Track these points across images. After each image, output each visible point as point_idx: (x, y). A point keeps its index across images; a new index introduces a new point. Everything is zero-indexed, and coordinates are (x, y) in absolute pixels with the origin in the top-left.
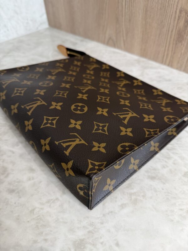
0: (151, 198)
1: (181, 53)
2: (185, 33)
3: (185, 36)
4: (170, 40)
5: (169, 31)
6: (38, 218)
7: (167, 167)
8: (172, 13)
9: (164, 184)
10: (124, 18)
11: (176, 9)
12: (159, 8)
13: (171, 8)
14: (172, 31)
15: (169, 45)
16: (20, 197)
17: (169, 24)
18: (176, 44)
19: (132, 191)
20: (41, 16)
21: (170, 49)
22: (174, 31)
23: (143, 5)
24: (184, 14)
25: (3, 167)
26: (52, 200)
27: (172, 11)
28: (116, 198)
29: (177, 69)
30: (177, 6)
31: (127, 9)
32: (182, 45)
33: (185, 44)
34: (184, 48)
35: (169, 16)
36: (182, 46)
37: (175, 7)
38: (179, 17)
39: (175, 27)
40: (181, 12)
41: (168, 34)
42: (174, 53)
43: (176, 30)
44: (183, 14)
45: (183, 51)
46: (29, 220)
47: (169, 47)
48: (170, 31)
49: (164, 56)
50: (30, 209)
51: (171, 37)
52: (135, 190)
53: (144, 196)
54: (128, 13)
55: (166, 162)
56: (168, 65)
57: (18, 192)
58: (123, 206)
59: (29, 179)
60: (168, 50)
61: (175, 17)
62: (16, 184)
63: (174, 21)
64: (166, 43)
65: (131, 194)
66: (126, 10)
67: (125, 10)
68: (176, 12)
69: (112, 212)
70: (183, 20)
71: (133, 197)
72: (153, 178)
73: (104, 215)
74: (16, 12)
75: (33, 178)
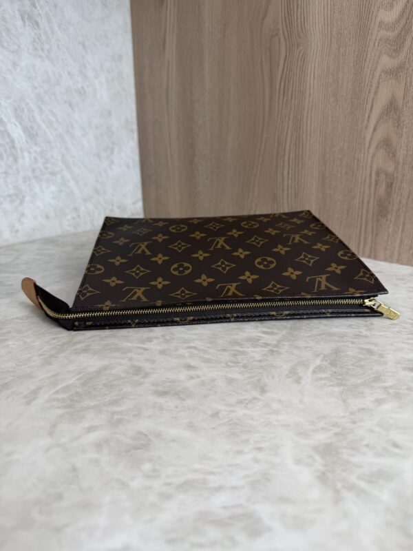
1: (389, 234)
2: (390, 203)
3: (390, 207)
4: (367, 216)
5: (363, 203)
6: (231, 422)
8: (366, 177)
10: (285, 193)
11: (371, 171)
12: (344, 172)
13: (363, 171)
14: (368, 202)
15: (366, 223)
16: (184, 400)
17: (362, 193)
18: (378, 221)
19: (385, 384)
20: (134, 204)
21: (369, 229)
22: (372, 201)
23: (317, 171)
24: (384, 176)
25: (134, 366)
26: (246, 400)
27: (364, 175)
28: (362, 393)
29: (385, 260)
30: (371, 167)
31: (292, 179)
32: (387, 220)
33: (393, 219)
34: (391, 225)
35: (361, 182)
36: (388, 222)
37: (369, 169)
38: (376, 181)
39: (372, 197)
40: (378, 174)
41: (362, 207)
42: (377, 235)
43: (374, 201)
44: (382, 177)
45: (390, 230)
46: (213, 426)
47: (366, 227)
48: (366, 202)
49: (359, 242)
50: (210, 412)
51: (367, 212)
52: (389, 384)
53: (409, 389)
54: (293, 185)
57: (176, 394)
58: (379, 402)
59: (192, 378)
60: (365, 232)
61: (370, 183)
62: (168, 384)
63: (370, 186)
64: (361, 221)
65: (386, 388)
66: (290, 181)
67: (288, 181)
68: (371, 175)
69: (363, 409)
70: (384, 185)
71: (391, 391)
73: (352, 413)
74: (97, 191)
75: (198, 377)
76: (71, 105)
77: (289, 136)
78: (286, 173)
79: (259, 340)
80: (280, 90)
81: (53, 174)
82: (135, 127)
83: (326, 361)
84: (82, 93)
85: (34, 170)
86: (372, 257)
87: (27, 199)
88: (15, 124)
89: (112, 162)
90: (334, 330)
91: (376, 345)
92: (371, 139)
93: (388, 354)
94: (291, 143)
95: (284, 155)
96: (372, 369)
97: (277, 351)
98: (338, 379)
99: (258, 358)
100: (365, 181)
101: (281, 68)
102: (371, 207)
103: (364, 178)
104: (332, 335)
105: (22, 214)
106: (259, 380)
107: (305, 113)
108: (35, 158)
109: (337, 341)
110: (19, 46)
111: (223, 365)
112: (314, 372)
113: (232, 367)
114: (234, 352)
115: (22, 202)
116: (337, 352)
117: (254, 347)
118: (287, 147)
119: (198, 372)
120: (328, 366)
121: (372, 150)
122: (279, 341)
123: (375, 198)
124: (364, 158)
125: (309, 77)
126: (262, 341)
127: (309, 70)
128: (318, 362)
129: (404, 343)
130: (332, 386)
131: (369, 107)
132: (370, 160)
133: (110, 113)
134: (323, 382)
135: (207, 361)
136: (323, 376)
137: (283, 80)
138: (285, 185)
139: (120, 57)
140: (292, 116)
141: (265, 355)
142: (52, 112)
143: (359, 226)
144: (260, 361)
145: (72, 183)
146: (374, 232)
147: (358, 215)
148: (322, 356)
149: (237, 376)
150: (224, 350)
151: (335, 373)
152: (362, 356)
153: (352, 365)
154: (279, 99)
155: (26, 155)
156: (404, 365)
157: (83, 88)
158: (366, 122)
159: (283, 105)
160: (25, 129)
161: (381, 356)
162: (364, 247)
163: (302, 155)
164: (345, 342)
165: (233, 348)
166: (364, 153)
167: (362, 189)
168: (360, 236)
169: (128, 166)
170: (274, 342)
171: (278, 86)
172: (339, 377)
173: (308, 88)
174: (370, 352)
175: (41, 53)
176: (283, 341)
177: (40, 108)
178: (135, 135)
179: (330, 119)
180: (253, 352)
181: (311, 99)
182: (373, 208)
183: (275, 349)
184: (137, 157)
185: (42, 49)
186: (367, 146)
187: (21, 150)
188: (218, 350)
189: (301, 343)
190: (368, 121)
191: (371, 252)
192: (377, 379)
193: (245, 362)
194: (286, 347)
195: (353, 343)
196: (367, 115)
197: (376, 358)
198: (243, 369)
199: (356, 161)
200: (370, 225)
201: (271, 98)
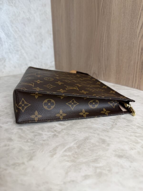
0: (117, 173)
4: (137, 70)
5: (135, 63)
7: (135, 149)
8: (136, 51)
9: (132, 162)
10: (103, 58)
11: (139, 48)
12: (127, 49)
13: (135, 48)
14: (137, 63)
15: (136, 73)
17: (135, 59)
18: (141, 72)
19: (98, 165)
21: (138, 76)
22: (139, 62)
23: (116, 48)
26: (18, 163)
27: (136, 50)
28: (81, 169)
30: (139, 46)
31: (106, 52)
35: (135, 53)
37: (138, 47)
38: (141, 53)
39: (139, 61)
40: (142, 50)
41: (135, 65)
42: (141, 78)
43: (140, 62)
47: (136, 75)
48: (136, 63)
49: (133, 81)
51: (137, 68)
52: (101, 165)
53: (110, 171)
54: (106, 55)
55: (134, 145)
56: (137, 88)
58: (86, 177)
59: (5, 146)
60: (136, 77)
61: (139, 54)
63: (138, 56)
64: (134, 72)
65: (96, 168)
68: (139, 50)
69: (73, 181)
71: (98, 171)
72: (120, 157)
73: (65, 183)
74: (35, 57)
75: (9, 145)
76: (24, 24)
77: (105, 33)
78: (104, 49)
79: (54, 128)
80: (101, 13)
81: (17, 51)
82: (52, 32)
83: (77, 144)
84: (29, 19)
85: (9, 50)
86: (138, 88)
87: (7, 60)
88: (2, 32)
89: (42, 46)
90: (95, 126)
91: (110, 137)
92: (140, 33)
93: (112, 144)
94: (105, 36)
95: (103, 42)
96: (97, 153)
97: (57, 135)
98: (74, 157)
99: (45, 139)
100: (136, 53)
101: (102, 3)
102: (139, 65)
103: (136, 52)
104: (91, 128)
105: (5, 66)
106: (34, 152)
107: (111, 22)
108: (10, 45)
109: (91, 133)
110: (3, 2)
111: (26, 140)
112: (65, 151)
113: (29, 142)
114: (36, 134)
115: (5, 61)
116: (87, 139)
117: (48, 132)
118: (104, 38)
119: (11, 143)
120: (76, 148)
121: (140, 38)
122: (62, 130)
123: (140, 61)
124: (136, 42)
125: (113, 5)
126: (55, 129)
127: (113, 2)
128: (72, 144)
129: (126, 138)
130: (68, 161)
131: (139, 17)
132: (138, 43)
133: (41, 27)
134: (65, 158)
135: (21, 137)
136: (68, 153)
137: (103, 8)
138: (103, 54)
139: (45, 5)
140: (106, 24)
141: (49, 137)
142: (16, 27)
143: (133, 74)
144: (44, 141)
145: (25, 55)
146: (140, 77)
147: (133, 68)
148: (76, 141)
149: (26, 148)
150: (33, 132)
151: (76, 152)
152: (97, 144)
153: (89, 149)
154: (101, 17)
155: (6, 43)
156: (117, 153)
157: (29, 17)
158: (137, 24)
159: (102, 19)
160: (6, 34)
161: (108, 145)
162: (135, 84)
163: (110, 41)
164: (94, 133)
165: (38, 132)
166: (136, 40)
167: (135, 57)
168: (133, 79)
169: (48, 48)
170: (60, 130)
171: (101, 11)
172: (76, 156)
173: (113, 10)
174: (104, 141)
175: (11, 4)
176: (65, 129)
177: (12, 26)
178: (52, 36)
179: (122, 24)
180: (45, 134)
181: (114, 16)
182: (140, 66)
183: (57, 134)
184: (52, 44)
185: (12, 3)
186: (137, 36)
187: (4, 42)
188: (30, 132)
189: (72, 132)
190: (138, 24)
191: (138, 86)
192: (95, 161)
193: (37, 140)
194: (63, 133)
195: (98, 134)
196: (138, 22)
197: (104, 146)
198: (32, 144)
199: (132, 44)
200: (138, 73)
201: (98, 17)
